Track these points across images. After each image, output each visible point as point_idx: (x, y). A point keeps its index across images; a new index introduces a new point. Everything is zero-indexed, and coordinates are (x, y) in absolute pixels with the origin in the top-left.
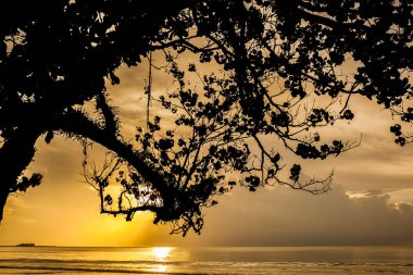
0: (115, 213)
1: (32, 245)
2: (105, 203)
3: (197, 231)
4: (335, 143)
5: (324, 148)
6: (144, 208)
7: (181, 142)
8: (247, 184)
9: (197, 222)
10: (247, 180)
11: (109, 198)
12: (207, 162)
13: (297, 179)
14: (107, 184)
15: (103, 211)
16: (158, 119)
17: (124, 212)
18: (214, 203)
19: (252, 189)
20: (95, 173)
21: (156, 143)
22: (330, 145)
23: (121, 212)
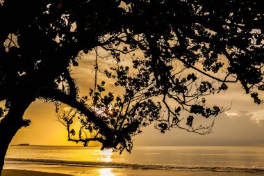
0: (77, 141)
1: (28, 145)
2: (71, 134)
3: (128, 151)
4: (215, 108)
5: (208, 110)
6: (95, 139)
7: (118, 99)
8: (159, 128)
9: (129, 145)
10: (160, 125)
11: (73, 132)
12: (135, 110)
13: (191, 125)
14: (72, 123)
15: (69, 140)
16: (103, 83)
17: (83, 141)
18: (140, 132)
19: (162, 131)
20: (64, 115)
21: (102, 99)
22: (212, 109)
23: (80, 140)
